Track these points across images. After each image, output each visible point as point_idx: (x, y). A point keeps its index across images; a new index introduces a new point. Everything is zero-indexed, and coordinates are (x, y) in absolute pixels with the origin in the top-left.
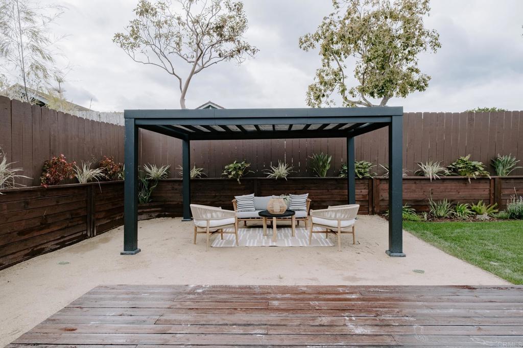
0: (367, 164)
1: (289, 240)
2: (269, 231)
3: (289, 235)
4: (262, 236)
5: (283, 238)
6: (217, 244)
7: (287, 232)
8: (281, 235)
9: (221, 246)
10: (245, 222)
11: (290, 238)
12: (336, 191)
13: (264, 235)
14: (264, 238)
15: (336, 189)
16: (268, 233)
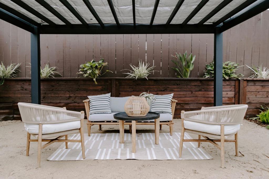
0: (233, 65)
1: (152, 149)
2: (127, 136)
3: (152, 142)
4: (118, 144)
5: (145, 147)
6: (57, 156)
7: (148, 138)
8: (141, 143)
9: (62, 159)
10: (100, 126)
11: (153, 146)
12: (200, 93)
13: (120, 143)
14: (120, 147)
15: (200, 90)
16: (125, 139)
